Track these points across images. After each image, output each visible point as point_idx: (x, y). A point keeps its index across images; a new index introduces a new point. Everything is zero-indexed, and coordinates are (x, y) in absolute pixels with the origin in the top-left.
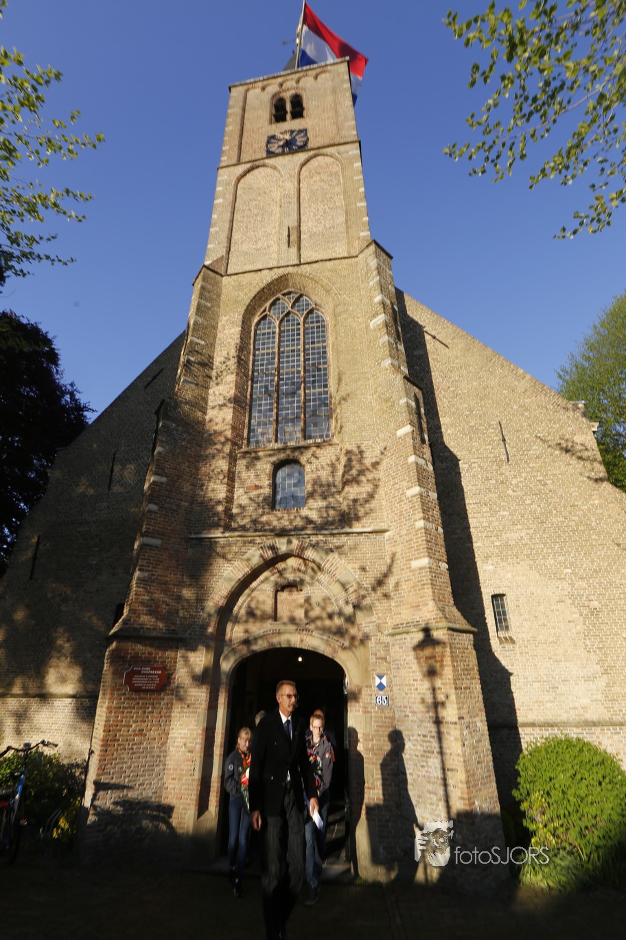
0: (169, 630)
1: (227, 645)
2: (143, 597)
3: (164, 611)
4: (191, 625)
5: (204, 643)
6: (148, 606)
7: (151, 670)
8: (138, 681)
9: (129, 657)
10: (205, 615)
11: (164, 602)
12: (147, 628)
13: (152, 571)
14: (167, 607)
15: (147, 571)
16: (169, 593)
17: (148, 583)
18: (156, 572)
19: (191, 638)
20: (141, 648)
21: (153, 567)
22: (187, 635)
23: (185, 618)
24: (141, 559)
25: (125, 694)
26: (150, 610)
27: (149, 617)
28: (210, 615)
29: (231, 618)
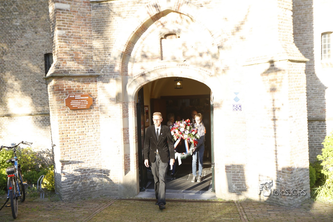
0: (88, 70)
1: (130, 78)
2: (66, 49)
3: (82, 57)
4: (103, 66)
5: (114, 77)
6: (71, 55)
7: (81, 97)
8: (74, 104)
9: (65, 89)
10: (112, 59)
11: (81, 51)
12: (73, 70)
13: (68, 29)
14: (84, 55)
15: (64, 29)
16: (83, 45)
17: (67, 38)
18: (71, 30)
19: (104, 75)
20: (72, 83)
21: (68, 27)
22: (101, 73)
23: (98, 61)
24: (58, 20)
25: (67, 112)
26: (72, 58)
27: (73, 62)
28: (115, 59)
29: (130, 59)
